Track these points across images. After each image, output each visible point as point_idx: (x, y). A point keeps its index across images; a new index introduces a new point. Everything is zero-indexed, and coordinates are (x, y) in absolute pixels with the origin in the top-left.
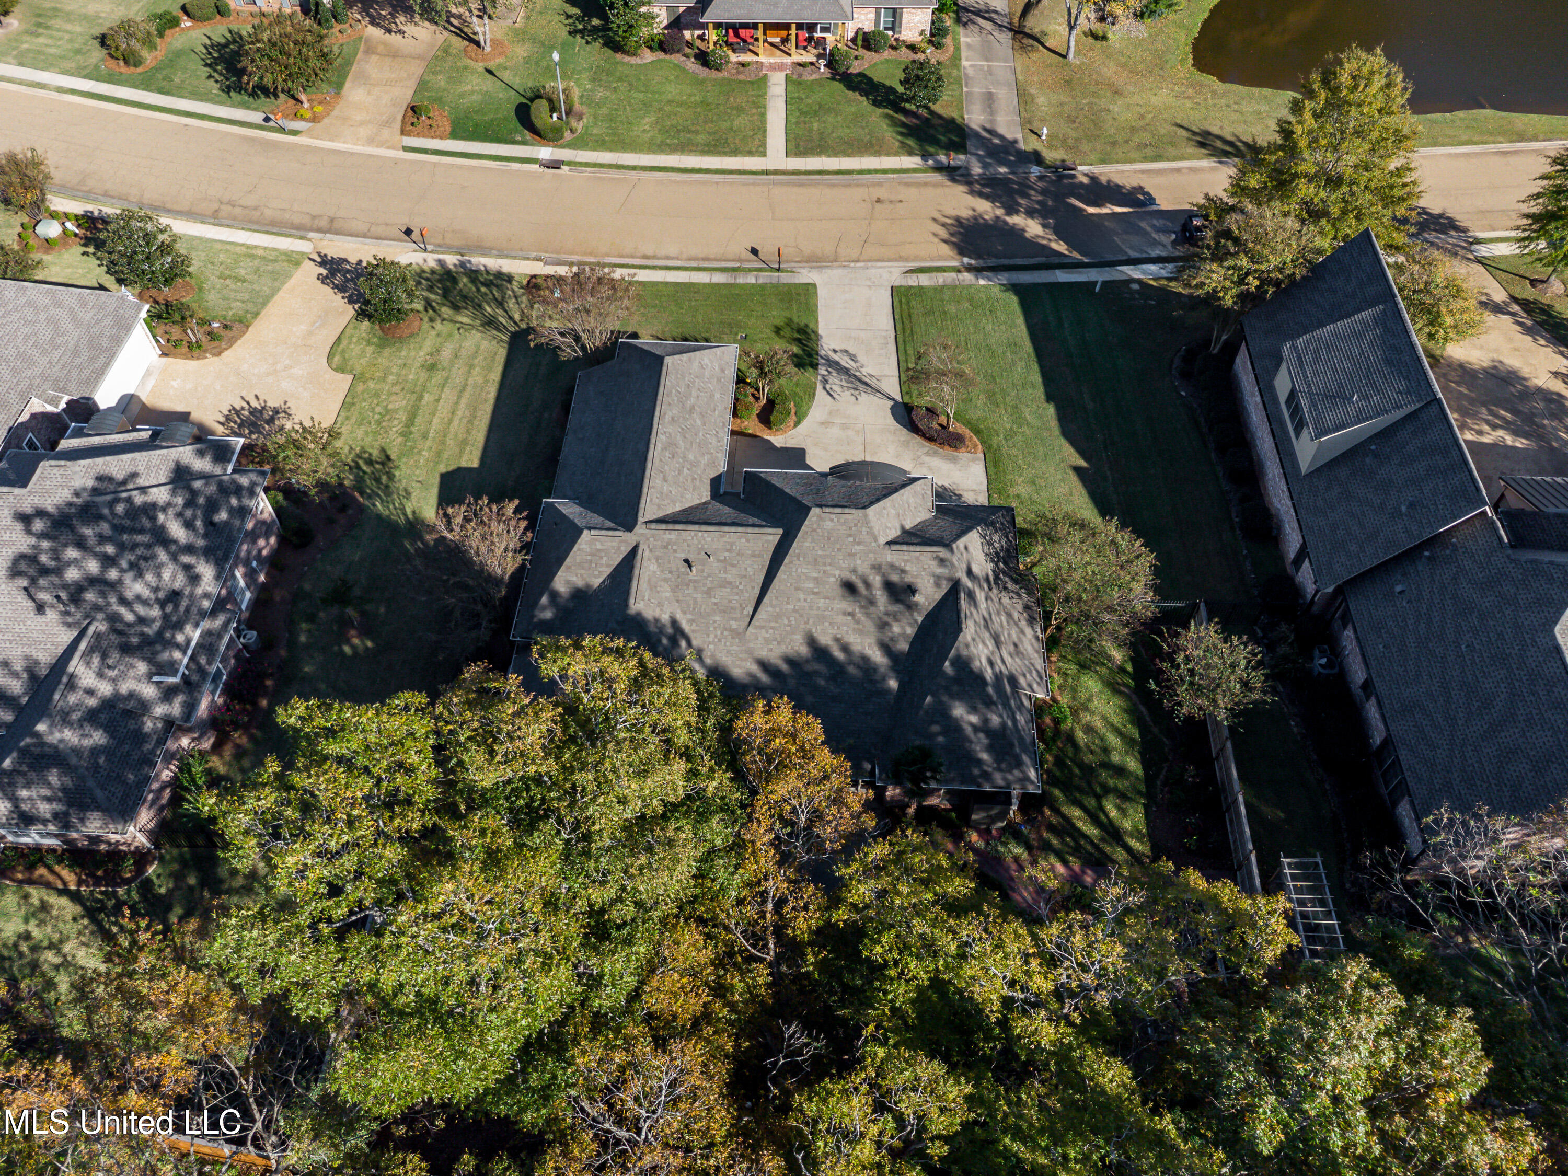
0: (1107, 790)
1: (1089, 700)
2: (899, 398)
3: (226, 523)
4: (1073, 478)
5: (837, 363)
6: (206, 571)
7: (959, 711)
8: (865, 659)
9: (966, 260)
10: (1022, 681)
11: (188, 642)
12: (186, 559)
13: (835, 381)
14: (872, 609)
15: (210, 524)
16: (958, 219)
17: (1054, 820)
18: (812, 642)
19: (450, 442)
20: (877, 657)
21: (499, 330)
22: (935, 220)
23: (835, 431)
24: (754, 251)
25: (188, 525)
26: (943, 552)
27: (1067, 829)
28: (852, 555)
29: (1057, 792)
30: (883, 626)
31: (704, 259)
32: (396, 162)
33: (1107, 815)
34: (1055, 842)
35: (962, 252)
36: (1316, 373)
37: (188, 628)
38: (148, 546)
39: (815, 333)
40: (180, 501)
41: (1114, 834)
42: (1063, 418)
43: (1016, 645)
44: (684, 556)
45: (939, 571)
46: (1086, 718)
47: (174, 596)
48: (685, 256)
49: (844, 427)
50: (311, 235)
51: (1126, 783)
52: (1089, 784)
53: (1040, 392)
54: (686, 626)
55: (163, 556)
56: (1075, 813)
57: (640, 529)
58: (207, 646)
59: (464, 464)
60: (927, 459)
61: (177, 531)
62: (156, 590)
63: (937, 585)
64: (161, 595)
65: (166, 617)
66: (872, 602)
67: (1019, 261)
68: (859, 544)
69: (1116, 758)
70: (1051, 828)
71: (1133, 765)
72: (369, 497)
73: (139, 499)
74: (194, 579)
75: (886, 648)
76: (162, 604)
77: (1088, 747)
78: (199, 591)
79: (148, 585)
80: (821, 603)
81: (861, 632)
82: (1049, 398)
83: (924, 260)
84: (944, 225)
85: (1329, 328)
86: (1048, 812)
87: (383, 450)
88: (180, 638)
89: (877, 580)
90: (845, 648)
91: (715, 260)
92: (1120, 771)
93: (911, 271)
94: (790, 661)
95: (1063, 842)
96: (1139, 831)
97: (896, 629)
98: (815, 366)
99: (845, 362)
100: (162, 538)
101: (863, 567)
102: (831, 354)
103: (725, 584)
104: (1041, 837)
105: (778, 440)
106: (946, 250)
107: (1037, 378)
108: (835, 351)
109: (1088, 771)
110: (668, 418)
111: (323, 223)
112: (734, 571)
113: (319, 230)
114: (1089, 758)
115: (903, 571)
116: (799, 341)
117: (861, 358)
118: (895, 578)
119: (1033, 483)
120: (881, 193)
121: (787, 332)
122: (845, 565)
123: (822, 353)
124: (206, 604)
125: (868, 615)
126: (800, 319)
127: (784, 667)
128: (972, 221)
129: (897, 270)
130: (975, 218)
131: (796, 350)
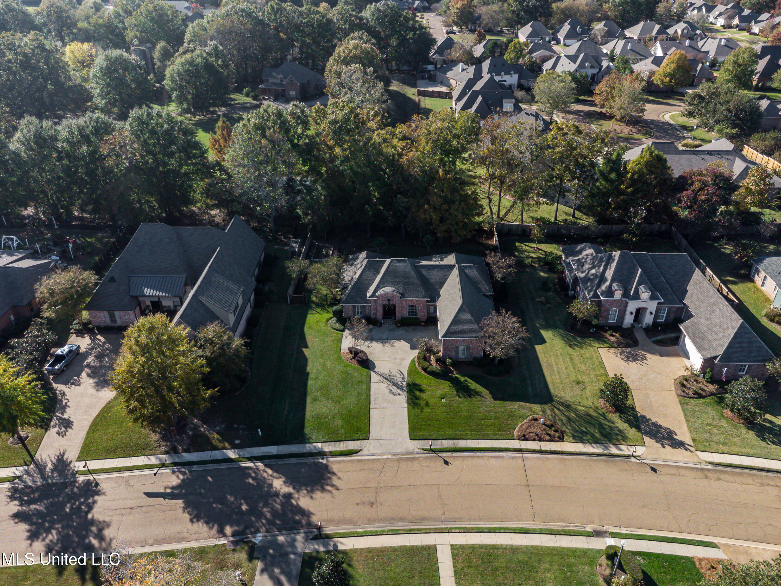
2: (372, 372)
5: (398, 388)
9: (324, 461)
13: (399, 379)
16: (323, 490)
21: (560, 402)
22: (338, 489)
23: (399, 357)
24: (446, 463)
31: (473, 457)
35: (326, 467)
39: (409, 404)
49: (395, 359)
67: (294, 461)
84: (333, 486)
91: (467, 457)
93: (357, 451)
98: (408, 385)
99: (395, 389)
102: (401, 393)
106: (335, 468)
108: (399, 394)
116: (417, 398)
117: (387, 391)
120: (369, 512)
121: (423, 404)
123: (405, 393)
126: (416, 411)
128: (315, 488)
129: (365, 452)
130: (312, 491)
131: (417, 393)
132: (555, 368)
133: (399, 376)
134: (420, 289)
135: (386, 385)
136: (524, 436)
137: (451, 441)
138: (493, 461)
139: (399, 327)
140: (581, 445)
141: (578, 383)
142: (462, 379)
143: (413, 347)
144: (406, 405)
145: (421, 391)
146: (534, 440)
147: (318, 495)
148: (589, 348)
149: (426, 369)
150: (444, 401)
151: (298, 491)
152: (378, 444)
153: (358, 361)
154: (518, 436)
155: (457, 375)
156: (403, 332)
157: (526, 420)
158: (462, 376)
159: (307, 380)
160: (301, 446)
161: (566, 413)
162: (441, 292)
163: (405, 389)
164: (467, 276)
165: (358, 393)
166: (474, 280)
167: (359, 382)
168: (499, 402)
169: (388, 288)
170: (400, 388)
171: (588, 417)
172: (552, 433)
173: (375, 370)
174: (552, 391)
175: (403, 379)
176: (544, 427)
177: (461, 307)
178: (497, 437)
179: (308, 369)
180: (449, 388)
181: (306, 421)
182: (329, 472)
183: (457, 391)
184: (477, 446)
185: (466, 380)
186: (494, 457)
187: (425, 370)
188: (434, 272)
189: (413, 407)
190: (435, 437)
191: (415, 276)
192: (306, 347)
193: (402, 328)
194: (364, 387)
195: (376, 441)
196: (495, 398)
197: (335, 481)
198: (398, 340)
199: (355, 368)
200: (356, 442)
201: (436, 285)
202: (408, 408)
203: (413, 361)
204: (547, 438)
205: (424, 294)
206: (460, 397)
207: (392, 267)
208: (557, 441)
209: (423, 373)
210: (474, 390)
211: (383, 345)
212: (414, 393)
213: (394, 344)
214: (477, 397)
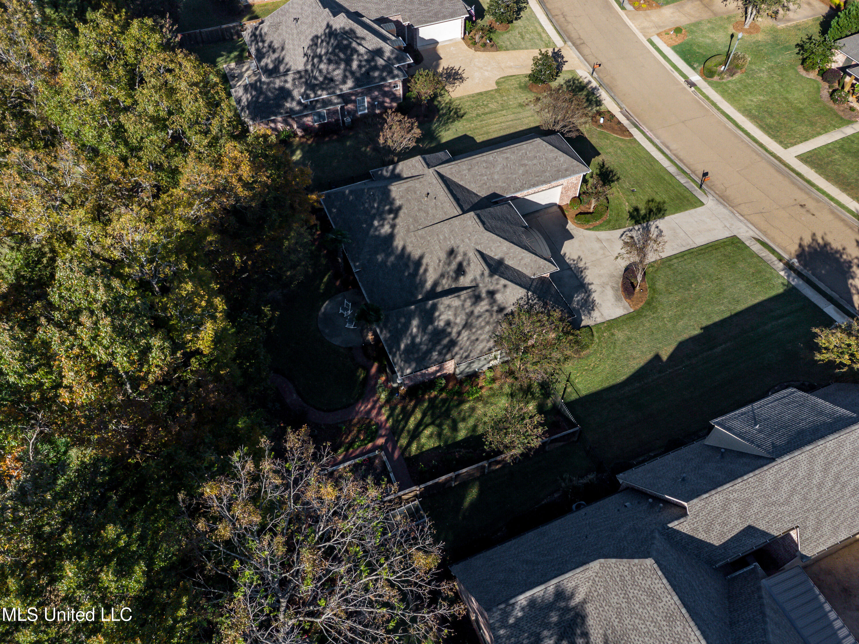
0: (440, 426)
1: (492, 404)
3: (375, 78)
4: (649, 356)
5: (649, 231)
6: (350, 83)
7: (415, 322)
8: (425, 281)
9: (795, 261)
10: (457, 349)
11: (321, 95)
12: (348, 74)
13: (634, 234)
14: (446, 267)
15: (367, 73)
16: (826, 244)
17: (409, 408)
18: (421, 257)
19: (484, 129)
20: (429, 285)
22: (814, 234)
23: (596, 245)
24: (705, 174)
25: (360, 66)
26: (487, 272)
27: (407, 415)
28: (463, 241)
29: (426, 404)
30: (442, 276)
31: (681, 160)
32: (638, 41)
33: (423, 429)
34: (397, 411)
35: (798, 257)
36: (772, 407)
37: (325, 92)
38: (341, 60)
39: (663, 216)
40: (366, 57)
41: (415, 435)
42: (693, 339)
43: (477, 340)
44: (429, 191)
45: (478, 278)
46: (480, 405)
47: (332, 80)
48: (675, 152)
50: (570, 43)
51: (449, 434)
52: (439, 417)
53: (706, 323)
54: (401, 213)
55: (342, 66)
56: (418, 415)
57: (431, 170)
58: (325, 103)
59: (476, 138)
60: (609, 288)
61: (355, 65)
62: (328, 73)
63: (472, 282)
64: (329, 76)
65: (322, 83)
66: (449, 264)
67: (822, 286)
68: (469, 240)
69: (461, 425)
70: (404, 408)
71: (462, 434)
72: (437, 121)
73: (354, 45)
74: (344, 82)
75: (436, 284)
76: (325, 78)
77: (461, 411)
78: (341, 87)
79: (328, 69)
80: (437, 247)
81: (435, 269)
82: (706, 329)
83: (774, 242)
84: (814, 240)
85: (820, 401)
86: (412, 403)
87: (465, 114)
88: (319, 92)
89: (459, 258)
90: (426, 270)
91: (684, 164)
92: (455, 429)
93: (758, 240)
94: (409, 256)
95: (398, 415)
96: (423, 447)
97: (444, 281)
98: (637, 222)
99: (653, 233)
100: (348, 62)
101: (461, 250)
102: (653, 227)
103: (427, 213)
104: (396, 405)
105: (571, 226)
106: (794, 248)
107: (716, 319)
108: (657, 227)
109: (447, 414)
110: (505, 155)
111: (578, 42)
112: (434, 211)
113: (574, 44)
114: (454, 413)
115: (469, 264)
116: (651, 211)
117: (662, 239)
118: (465, 264)
119: (629, 339)
120: (811, 204)
121: (653, 204)
122: (458, 242)
123: (651, 223)
124: (338, 92)
125: (443, 267)
127: (406, 256)
128: (833, 251)
129: (752, 234)
130: (837, 252)
131: (643, 212)
137: (678, 177)
138: (673, 146)
144: (667, 218)
147: (836, 245)
150: (635, 189)
151: (850, 262)
152: (734, 227)
154: (628, 136)
157: (607, 132)
180: (614, 189)
182: (803, 250)
183: (613, 181)
185: (591, 177)
186: (668, 147)
189: (666, 210)
194: (675, 261)
197: (807, 240)
198: (563, 257)
199: (653, 280)
200: (748, 245)
202: (670, 215)
206: (618, 178)
209: (607, 214)
210: (600, 170)
211: (585, 269)
212: (645, 215)
213: (576, 258)
214: (606, 166)
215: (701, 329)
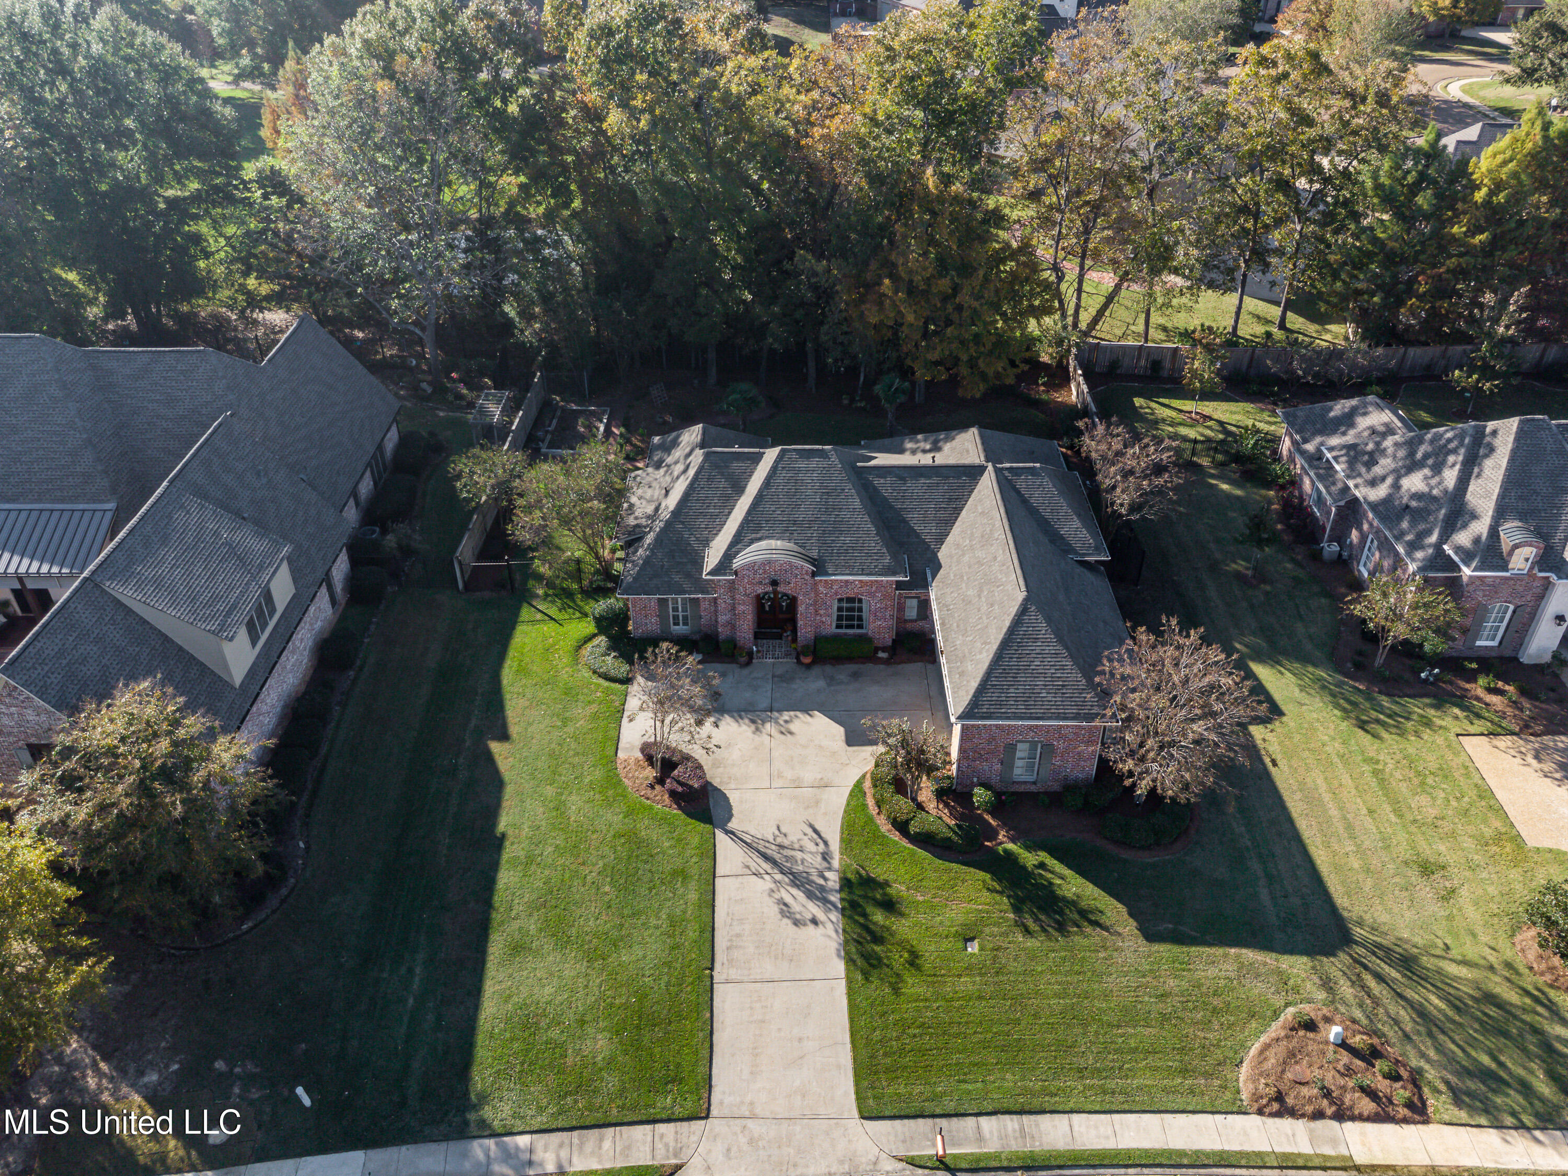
2: (720, 835)
3: (1401, 524)
5: (810, 895)
6: (1377, 494)
11: (1338, 463)
12: (1392, 480)
13: (810, 860)
15: (1406, 510)
21: (1379, 946)
23: (809, 775)
37: (1346, 467)
39: (850, 961)
47: (1373, 464)
49: (797, 784)
61: (1412, 480)
62: (1384, 451)
64: (1379, 454)
65: (1363, 453)
74: (1375, 482)
76: (1373, 452)
78: (1364, 482)
79: (1391, 445)
82: (498, 843)
88: (1343, 459)
98: (846, 884)
99: (797, 900)
100: (1414, 467)
102: (820, 915)
108: (815, 922)
116: (878, 939)
117: (773, 909)
121: (898, 959)
123: (835, 916)
124: (1352, 484)
126: (878, 989)
131: (878, 917)
132: (1334, 812)
133: (811, 847)
134: (874, 543)
135: (766, 884)
136: (1279, 1097)
137: (1010, 1123)
139: (808, 666)
140: (1492, 1136)
141: (1427, 869)
142: (1029, 859)
143: (854, 738)
144: (839, 967)
145: (890, 905)
146: (1318, 1115)
148: (1427, 734)
149: (907, 822)
150: (973, 948)
152: (743, 1140)
153: (673, 794)
154: (1256, 1097)
155: (1010, 846)
156: (821, 683)
157: (1276, 1029)
158: (1028, 848)
159: (494, 866)
160: (455, 1147)
161: (1409, 994)
162: (943, 554)
163: (835, 898)
164: (1025, 501)
165: (673, 922)
166: (1047, 515)
167: (675, 873)
168: (1163, 949)
169: (773, 543)
170: (817, 894)
171: (1493, 1011)
172: (1382, 1085)
173: (732, 825)
174: (1341, 900)
175: (826, 857)
176: (1345, 1058)
177: (1023, 610)
178: (1180, 1102)
179: (504, 823)
180: (986, 896)
181: (481, 1038)
183: (1017, 909)
184: (1110, 1144)
185: (1042, 865)
187: (901, 826)
188: (917, 487)
189: (866, 976)
190: (951, 1106)
191: (857, 503)
192: (504, 736)
193: (817, 670)
194: (693, 896)
195: (737, 1125)
196: (1151, 936)
198: (807, 710)
199: (664, 820)
200: (661, 1128)
201: (926, 531)
202: (850, 981)
203: (857, 790)
204: (1367, 1106)
205: (887, 560)
206: (1027, 932)
207: (783, 475)
208: (1405, 1121)
209: (896, 836)
210: (1074, 903)
211: (757, 729)
212: (865, 915)
213: (792, 727)
214: (1089, 930)
215: (504, 835)
